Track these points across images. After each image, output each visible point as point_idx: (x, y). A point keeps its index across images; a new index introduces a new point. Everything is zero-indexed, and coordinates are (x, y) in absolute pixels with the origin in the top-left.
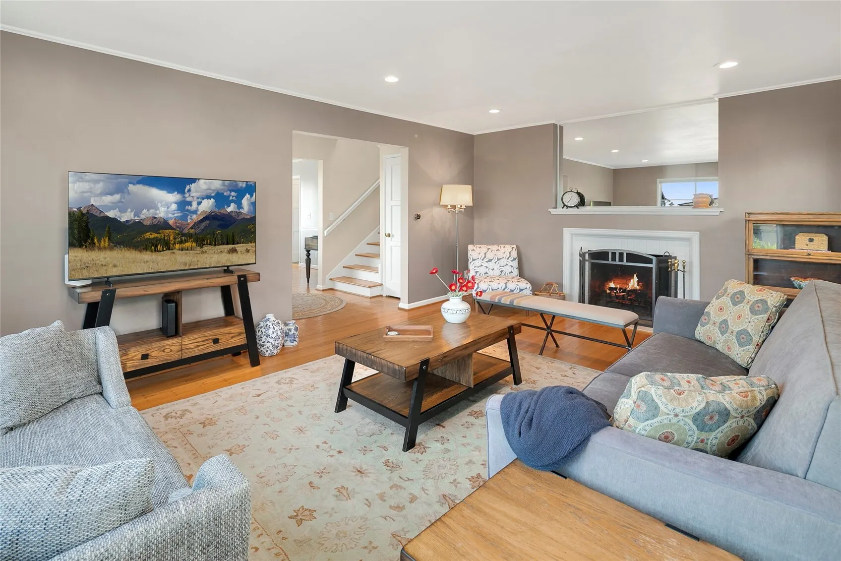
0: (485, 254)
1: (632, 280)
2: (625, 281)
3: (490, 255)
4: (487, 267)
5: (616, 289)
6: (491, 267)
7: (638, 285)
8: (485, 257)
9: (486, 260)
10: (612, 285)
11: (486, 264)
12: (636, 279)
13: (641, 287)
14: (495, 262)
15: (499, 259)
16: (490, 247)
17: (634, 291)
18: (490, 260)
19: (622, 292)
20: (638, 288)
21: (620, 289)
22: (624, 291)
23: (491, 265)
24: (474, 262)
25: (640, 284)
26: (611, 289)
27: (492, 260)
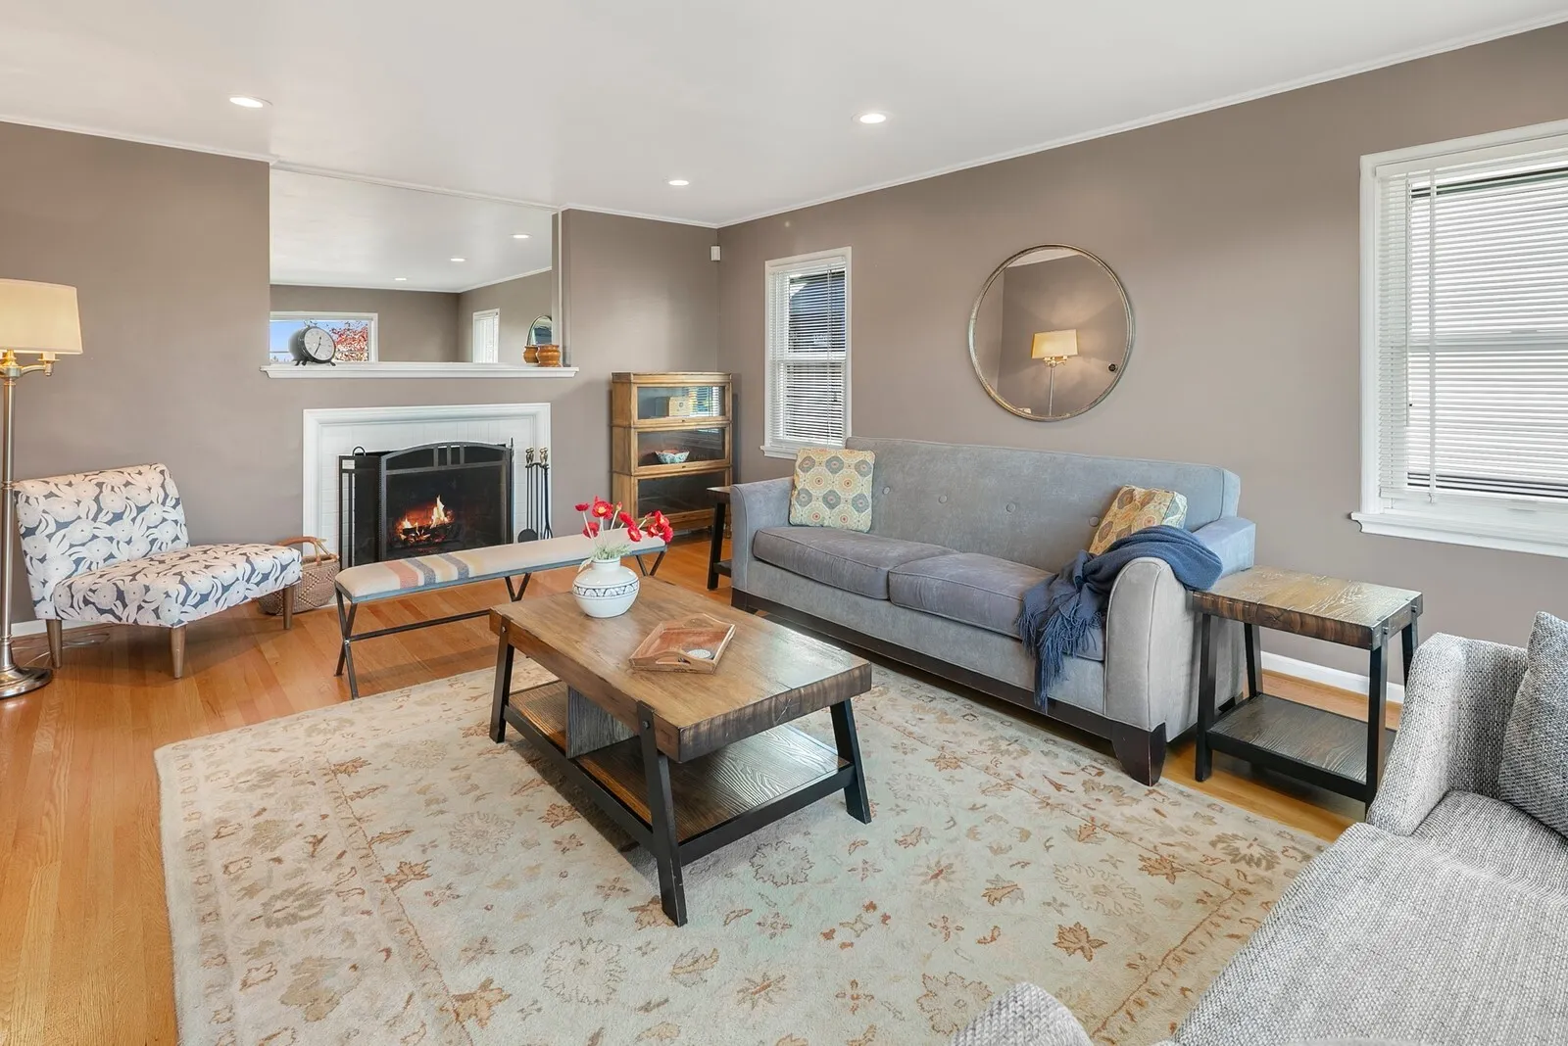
0: (97, 500)
1: (435, 509)
2: (423, 515)
3: (112, 502)
4: (111, 539)
5: (413, 530)
6: (123, 537)
7: (446, 515)
8: (100, 510)
9: (103, 518)
10: (407, 524)
11: (108, 531)
12: (440, 506)
13: (452, 517)
14: (134, 520)
15: (141, 510)
16: (100, 478)
17: (442, 526)
18: (118, 517)
19: (425, 534)
20: (446, 520)
21: (420, 528)
22: (427, 530)
23: (122, 530)
24: (63, 532)
25: (449, 512)
26: (407, 532)
27: (123, 513)
